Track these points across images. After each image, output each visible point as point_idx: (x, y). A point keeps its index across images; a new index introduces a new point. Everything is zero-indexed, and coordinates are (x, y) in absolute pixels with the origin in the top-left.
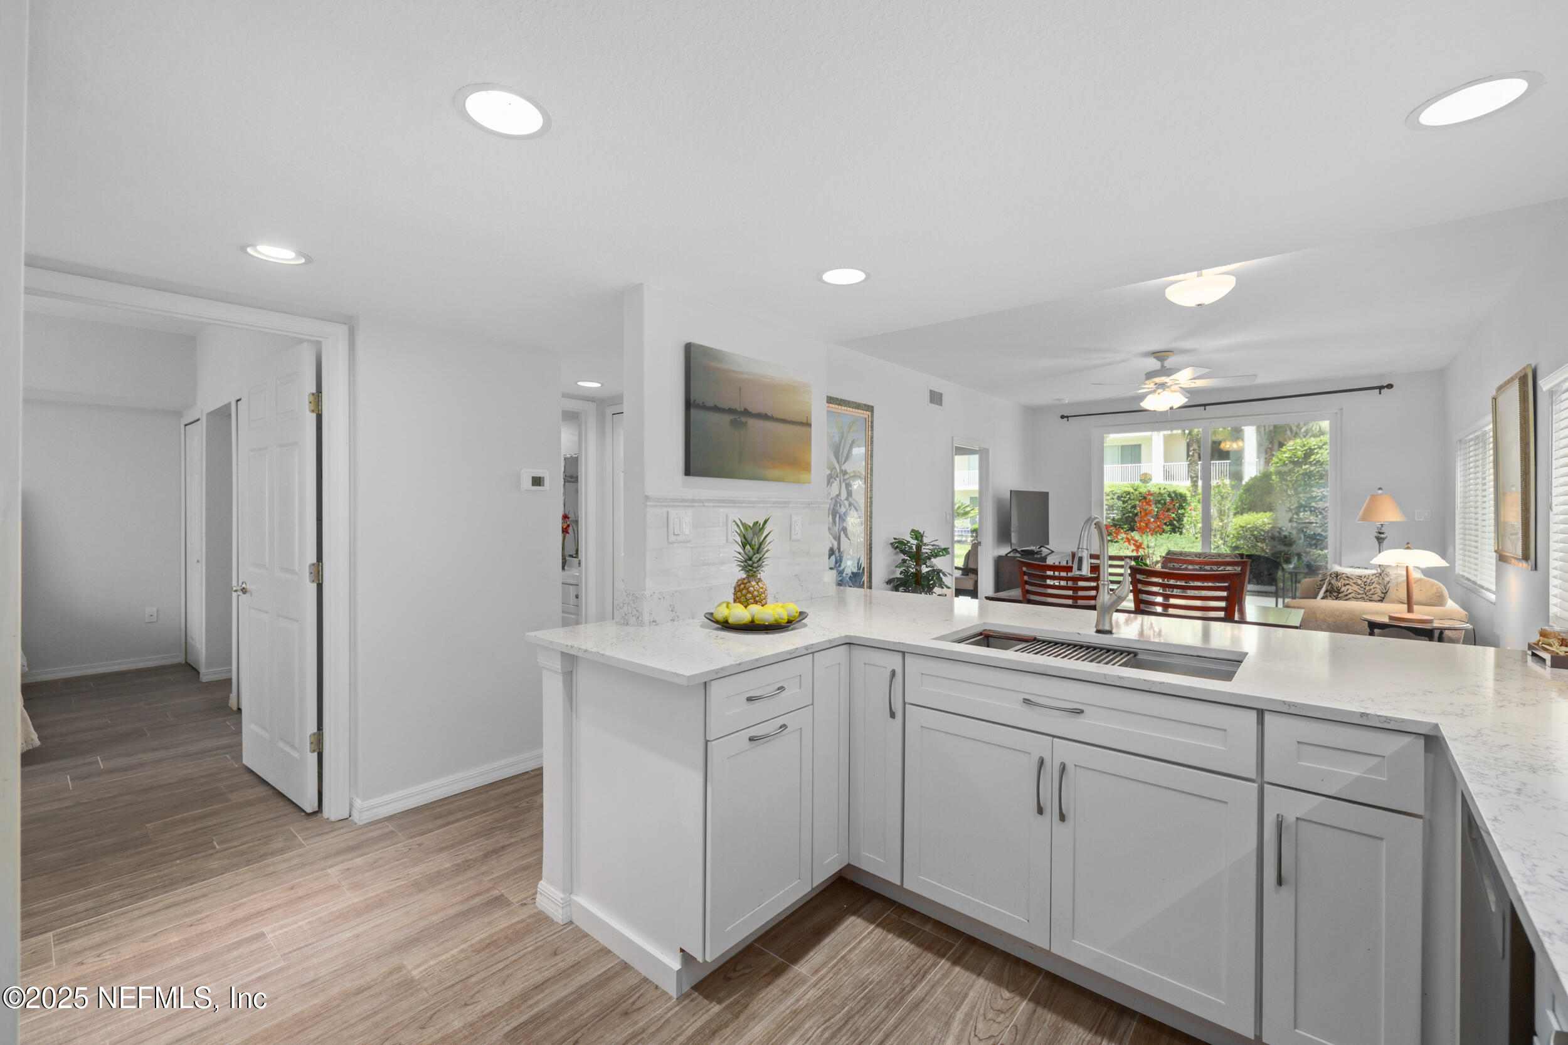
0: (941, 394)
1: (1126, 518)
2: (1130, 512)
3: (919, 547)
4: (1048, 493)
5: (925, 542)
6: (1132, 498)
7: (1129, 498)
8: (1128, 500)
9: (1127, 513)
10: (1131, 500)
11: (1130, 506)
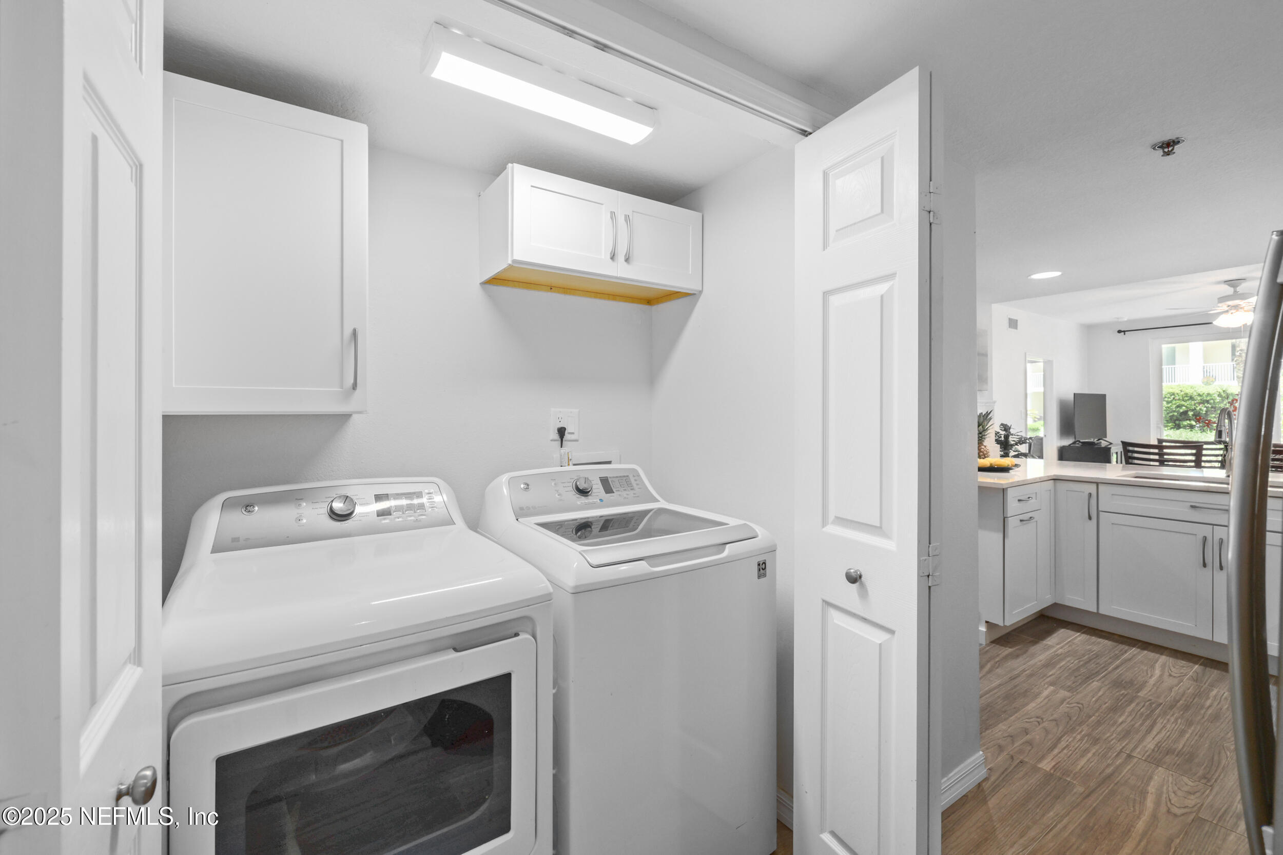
0: (1017, 321)
1: (1170, 416)
2: (1174, 411)
3: (1007, 437)
4: (1105, 395)
5: (1012, 433)
6: (1177, 398)
7: (1174, 398)
8: (1172, 400)
9: (1171, 412)
10: (1176, 400)
11: (1174, 406)
